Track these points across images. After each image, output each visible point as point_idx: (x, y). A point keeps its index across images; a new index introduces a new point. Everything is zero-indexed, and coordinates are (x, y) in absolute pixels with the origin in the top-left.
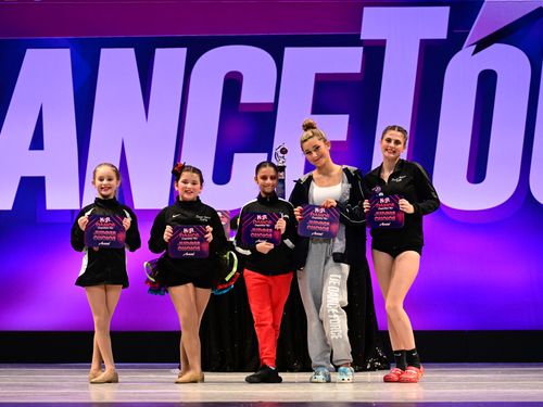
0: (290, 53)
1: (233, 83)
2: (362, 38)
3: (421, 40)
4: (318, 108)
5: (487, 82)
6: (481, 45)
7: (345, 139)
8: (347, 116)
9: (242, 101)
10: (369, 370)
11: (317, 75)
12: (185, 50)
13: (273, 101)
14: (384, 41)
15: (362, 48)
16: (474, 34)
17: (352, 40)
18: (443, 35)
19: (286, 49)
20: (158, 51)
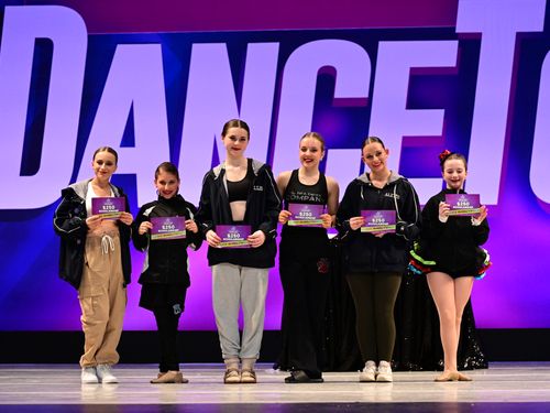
0: (382, 45)
1: (326, 78)
2: (457, 31)
3: (517, 33)
4: (413, 103)
7: (440, 134)
8: (443, 111)
9: (337, 95)
10: (467, 369)
11: (412, 69)
13: (367, 96)
14: (480, 34)
15: (457, 42)
19: (381, 43)
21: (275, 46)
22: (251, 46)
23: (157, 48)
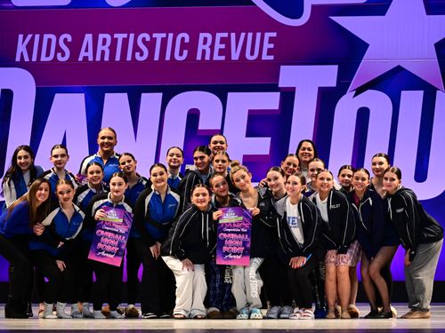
0: (230, 94)
1: (193, 116)
2: (280, 86)
3: (320, 88)
4: (252, 132)
5: (363, 115)
6: (359, 91)
7: (268, 153)
8: (270, 138)
9: (199, 128)
11: (249, 111)
12: (161, 94)
13: (219, 128)
14: (294, 88)
15: (279, 93)
16: (354, 84)
17: (273, 87)
18: (333, 84)
20: (143, 95)
21: (160, 96)
22: (144, 96)
23: (82, 96)
